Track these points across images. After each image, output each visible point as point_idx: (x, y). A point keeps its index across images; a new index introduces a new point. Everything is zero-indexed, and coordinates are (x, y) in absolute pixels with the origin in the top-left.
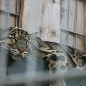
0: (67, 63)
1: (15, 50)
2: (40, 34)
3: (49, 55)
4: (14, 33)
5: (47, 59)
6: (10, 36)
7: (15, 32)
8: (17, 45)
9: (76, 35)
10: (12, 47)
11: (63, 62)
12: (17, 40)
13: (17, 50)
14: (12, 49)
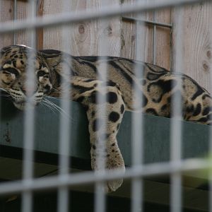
0: (123, 105)
1: (16, 92)
2: (81, 33)
3: (87, 94)
4: (13, 58)
5: (84, 102)
6: (6, 66)
7: (16, 57)
8: (19, 83)
9: (155, 27)
10: (11, 87)
11: (113, 105)
12: (19, 71)
13: (20, 92)
14: (11, 90)
